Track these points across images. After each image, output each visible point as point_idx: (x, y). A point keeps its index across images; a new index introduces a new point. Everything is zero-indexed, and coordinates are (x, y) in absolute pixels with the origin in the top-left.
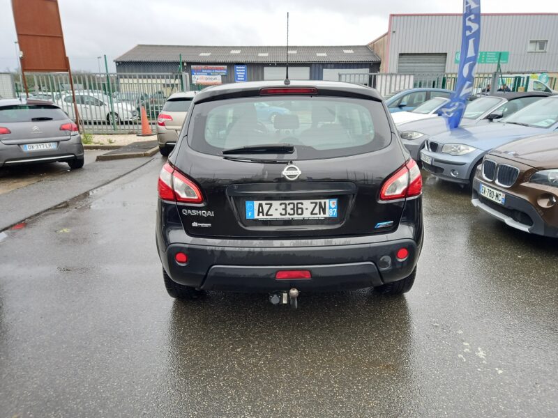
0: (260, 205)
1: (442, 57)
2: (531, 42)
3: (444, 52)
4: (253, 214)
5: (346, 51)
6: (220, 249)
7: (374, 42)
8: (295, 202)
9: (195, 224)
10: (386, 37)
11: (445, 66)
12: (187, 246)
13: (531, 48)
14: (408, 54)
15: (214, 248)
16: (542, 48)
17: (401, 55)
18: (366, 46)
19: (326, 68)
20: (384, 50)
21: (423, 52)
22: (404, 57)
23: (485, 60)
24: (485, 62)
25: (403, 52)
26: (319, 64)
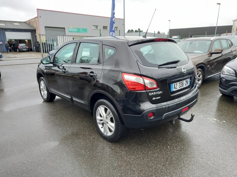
0: (174, 85)
1: (63, 29)
2: (93, 26)
3: (64, 27)
4: (173, 89)
5: (15, 24)
6: (168, 106)
7: (29, 20)
8: (182, 81)
9: (154, 99)
10: (36, 19)
11: (65, 33)
12: (155, 109)
13: (94, 28)
14: (49, 27)
15: (165, 106)
16: (97, 28)
17: (46, 27)
18: (25, 22)
19: (7, 31)
20: (36, 24)
21: (55, 27)
22: (47, 28)
23: (79, 31)
24: (80, 32)
25: (46, 26)
26: (2, 29)
